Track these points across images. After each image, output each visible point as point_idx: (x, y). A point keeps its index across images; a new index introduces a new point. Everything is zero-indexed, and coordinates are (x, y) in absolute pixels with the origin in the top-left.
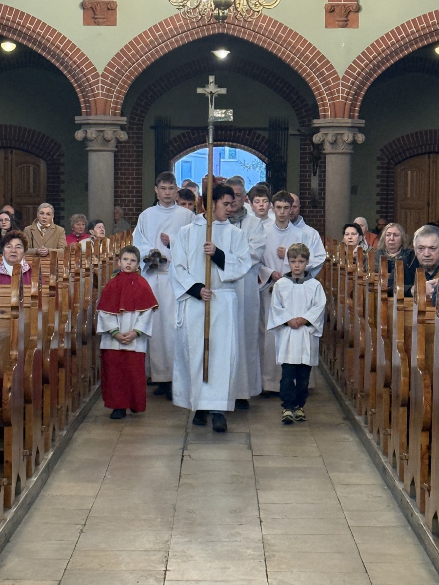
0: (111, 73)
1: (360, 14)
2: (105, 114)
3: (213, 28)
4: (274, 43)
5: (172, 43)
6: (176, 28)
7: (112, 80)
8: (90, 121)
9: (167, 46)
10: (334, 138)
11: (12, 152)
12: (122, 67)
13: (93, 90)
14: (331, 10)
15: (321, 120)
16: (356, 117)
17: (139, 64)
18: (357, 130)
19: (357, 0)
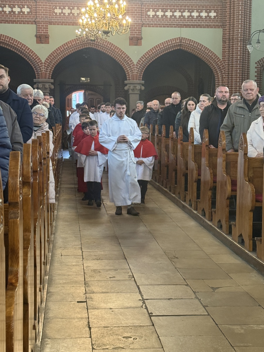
0: (48, 62)
1: (142, 40)
2: (45, 78)
4: (110, 51)
5: (71, 51)
7: (48, 65)
8: (40, 81)
9: (69, 52)
12: (52, 60)
13: (40, 69)
14: (131, 39)
15: (128, 81)
16: (141, 80)
17: (58, 59)
18: (141, 85)
19: (141, 35)
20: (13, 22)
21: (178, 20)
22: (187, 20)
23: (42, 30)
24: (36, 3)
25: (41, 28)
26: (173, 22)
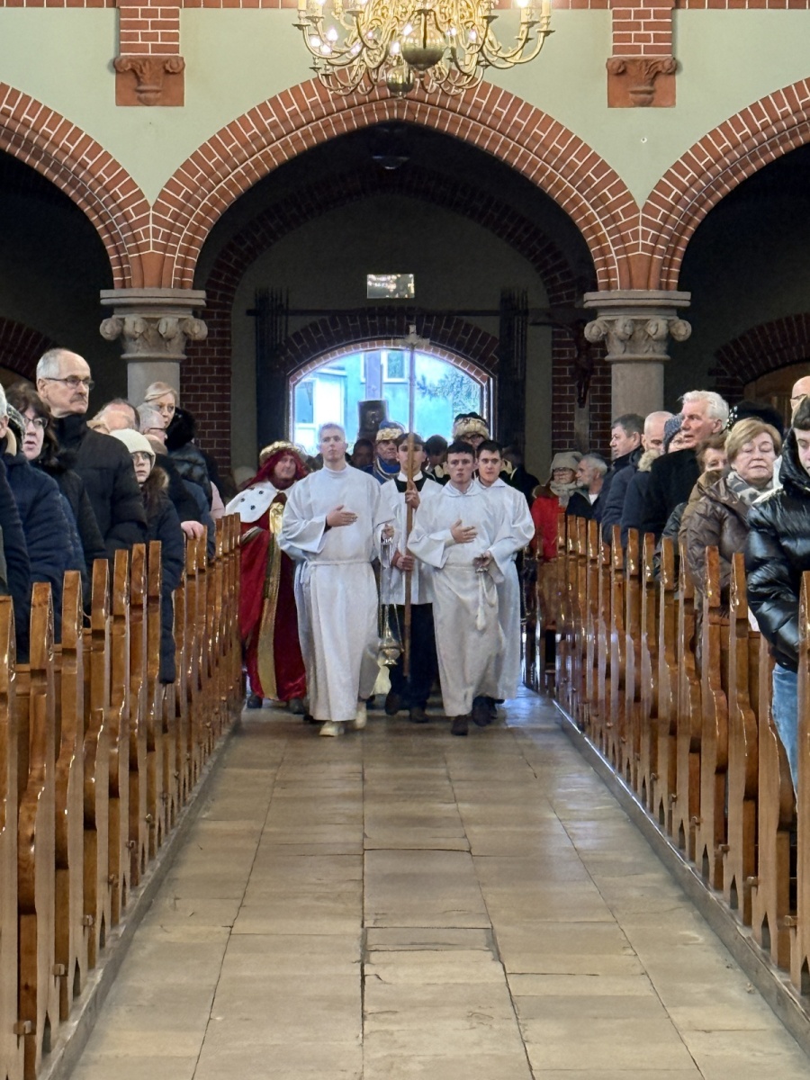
0: (174, 201)
1: (677, 77)
2: (160, 286)
4: (503, 137)
6: (305, 110)
7: (176, 217)
8: (131, 300)
9: (285, 146)
10: (628, 330)
12: (196, 189)
13: (135, 238)
14: (619, 72)
15: (602, 294)
16: (673, 287)
17: (230, 184)
18: (675, 313)
19: (671, 50)
23: (146, 37)
25: (143, 25)
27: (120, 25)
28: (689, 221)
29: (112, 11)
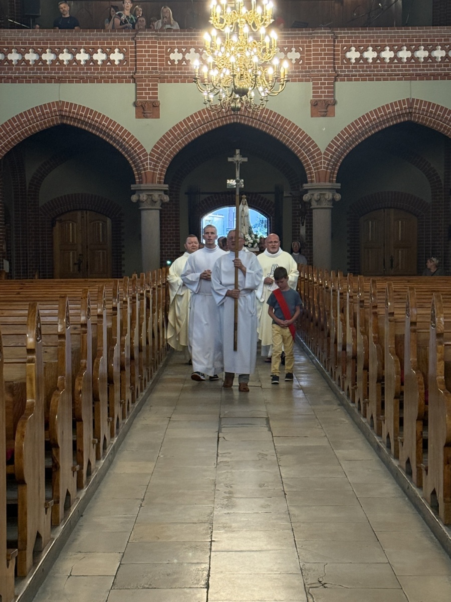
0: (157, 153)
1: (336, 107)
2: (152, 183)
3: (230, 119)
4: (274, 129)
6: (203, 120)
7: (158, 158)
8: (142, 188)
9: (196, 132)
10: (319, 197)
11: (86, 213)
12: (165, 148)
13: (143, 166)
14: (314, 104)
15: (309, 184)
16: (334, 181)
17: (177, 146)
18: (335, 191)
19: (333, 96)
20: (92, 80)
21: (406, 67)
22: (423, 66)
23: (146, 94)
24: (136, 44)
25: (145, 89)
26: (395, 71)
27: (136, 89)
28: (340, 158)
29: (134, 84)
